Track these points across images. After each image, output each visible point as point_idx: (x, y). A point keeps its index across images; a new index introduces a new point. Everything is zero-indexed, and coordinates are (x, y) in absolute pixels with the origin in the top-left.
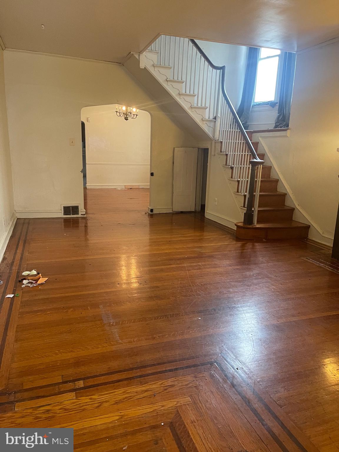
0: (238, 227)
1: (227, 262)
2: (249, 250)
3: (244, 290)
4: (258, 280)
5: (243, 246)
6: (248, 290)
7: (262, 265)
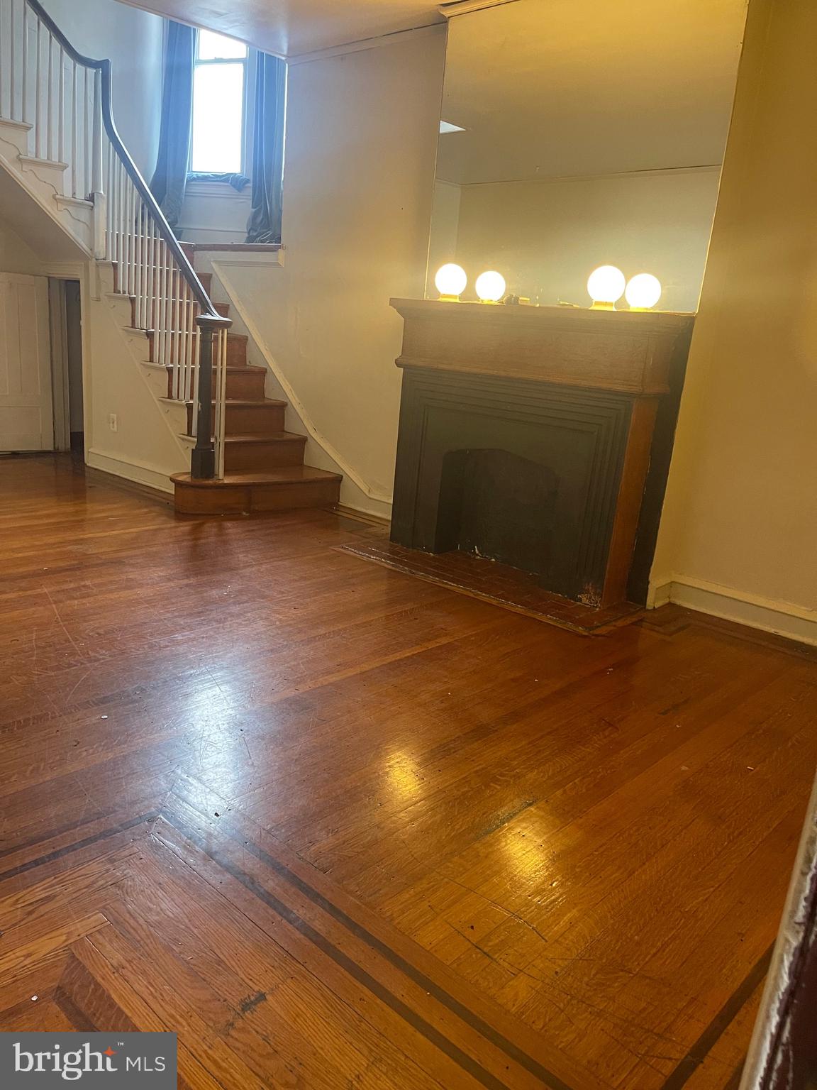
0: (178, 484)
1: (160, 572)
2: (212, 539)
3: (212, 633)
4: (241, 605)
5: (196, 530)
6: (221, 630)
7: (247, 571)
